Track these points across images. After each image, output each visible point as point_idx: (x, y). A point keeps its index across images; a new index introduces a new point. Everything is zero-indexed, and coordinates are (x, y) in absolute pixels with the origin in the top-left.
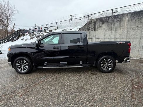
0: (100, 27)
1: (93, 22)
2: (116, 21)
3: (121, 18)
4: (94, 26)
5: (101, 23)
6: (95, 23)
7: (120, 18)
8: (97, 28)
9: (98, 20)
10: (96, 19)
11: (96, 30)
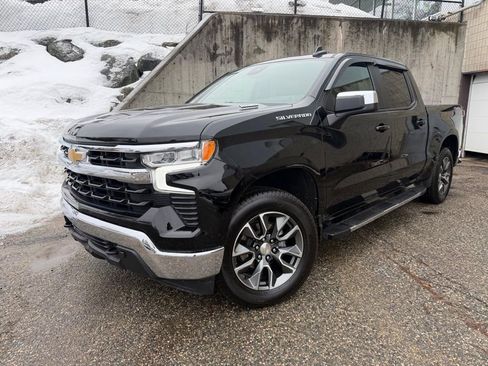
0: (259, 51)
1: (227, 23)
2: (311, 36)
3: (324, 32)
4: (233, 43)
5: (260, 35)
6: (237, 30)
7: (321, 28)
8: (248, 53)
9: (250, 21)
10: (242, 15)
11: (245, 63)
